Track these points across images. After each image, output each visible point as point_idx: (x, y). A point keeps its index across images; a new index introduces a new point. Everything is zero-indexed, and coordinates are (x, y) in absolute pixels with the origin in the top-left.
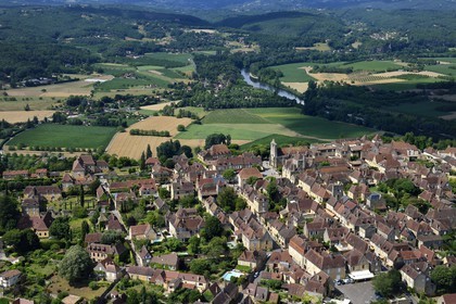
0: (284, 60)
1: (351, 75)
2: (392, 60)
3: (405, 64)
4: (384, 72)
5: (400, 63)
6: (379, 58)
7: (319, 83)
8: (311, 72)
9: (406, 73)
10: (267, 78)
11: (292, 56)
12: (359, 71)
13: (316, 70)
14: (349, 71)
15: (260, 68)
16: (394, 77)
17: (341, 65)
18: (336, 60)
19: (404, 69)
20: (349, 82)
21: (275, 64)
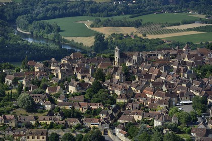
0: (56, 13)
1: (141, 29)
2: (186, 11)
3: (203, 16)
4: (179, 24)
5: (197, 15)
6: (170, 10)
7: (106, 37)
8: (92, 26)
9: (205, 25)
10: (42, 32)
11: (65, 8)
12: (149, 24)
13: (97, 24)
14: (138, 25)
15: (31, 22)
16: (190, 29)
17: (127, 18)
18: (119, 13)
19: (201, 20)
20: (140, 35)
21: (46, 18)
